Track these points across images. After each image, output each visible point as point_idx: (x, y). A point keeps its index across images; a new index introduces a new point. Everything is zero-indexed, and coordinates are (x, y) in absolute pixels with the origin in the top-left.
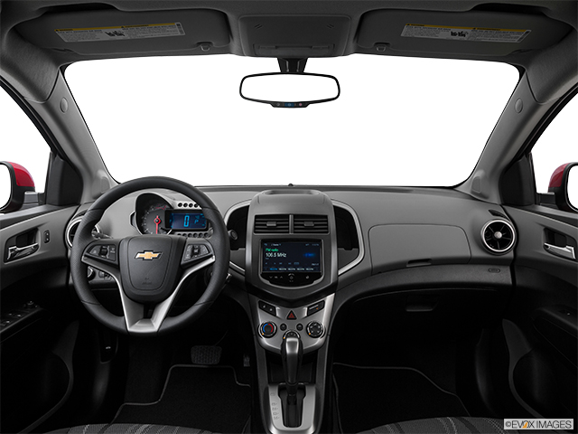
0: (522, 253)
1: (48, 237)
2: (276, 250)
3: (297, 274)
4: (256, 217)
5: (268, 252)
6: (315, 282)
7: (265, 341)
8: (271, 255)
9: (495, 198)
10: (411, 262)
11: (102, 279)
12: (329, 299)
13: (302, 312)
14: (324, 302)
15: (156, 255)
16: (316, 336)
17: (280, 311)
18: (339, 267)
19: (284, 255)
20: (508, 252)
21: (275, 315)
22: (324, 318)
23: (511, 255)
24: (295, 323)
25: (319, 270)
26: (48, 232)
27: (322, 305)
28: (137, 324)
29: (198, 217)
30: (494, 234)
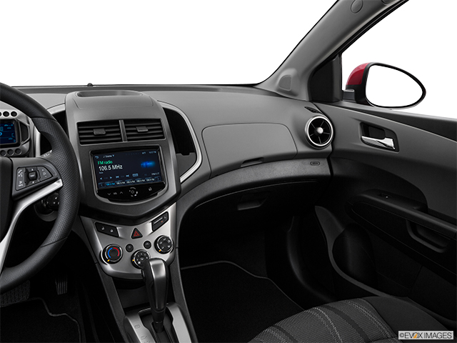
0: (339, 146)
2: (110, 162)
3: (138, 187)
4: (79, 124)
5: (101, 165)
6: (159, 193)
7: (109, 268)
8: (105, 168)
9: (304, 95)
10: (245, 162)
12: (171, 210)
13: (144, 230)
14: (167, 213)
17: (122, 231)
18: (179, 174)
19: (120, 167)
20: (327, 146)
21: (118, 237)
23: (330, 148)
24: (142, 241)
25: (161, 179)
27: (165, 218)
30: (316, 130)
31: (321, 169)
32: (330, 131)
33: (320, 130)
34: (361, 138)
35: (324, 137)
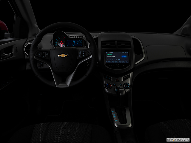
1: (17, 50)
2: (111, 55)
4: (102, 41)
6: (127, 67)
7: (107, 91)
8: (109, 56)
10: (162, 60)
11: (40, 67)
13: (121, 79)
15: (66, 55)
16: (127, 88)
17: (113, 79)
18: (136, 62)
19: (114, 57)
21: (111, 80)
24: (119, 83)
26: (16, 48)
27: (129, 76)
28: (60, 84)
29: (78, 42)
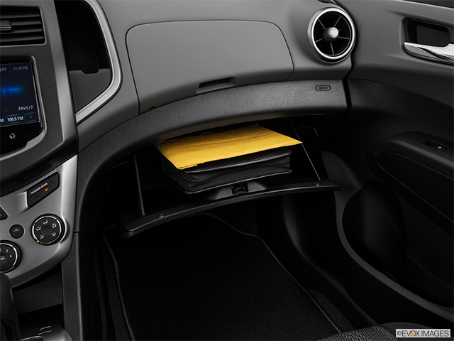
6: (31, 144)
10: (203, 85)
12: (68, 169)
14: (57, 176)
16: (49, 241)
18: (76, 108)
20: (343, 60)
22: (63, 204)
23: (347, 63)
25: (36, 116)
27: (55, 183)
30: (327, 31)
31: (332, 96)
32: (349, 35)
33: (334, 32)
34: (403, 47)
35: (339, 45)
